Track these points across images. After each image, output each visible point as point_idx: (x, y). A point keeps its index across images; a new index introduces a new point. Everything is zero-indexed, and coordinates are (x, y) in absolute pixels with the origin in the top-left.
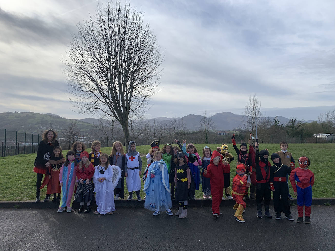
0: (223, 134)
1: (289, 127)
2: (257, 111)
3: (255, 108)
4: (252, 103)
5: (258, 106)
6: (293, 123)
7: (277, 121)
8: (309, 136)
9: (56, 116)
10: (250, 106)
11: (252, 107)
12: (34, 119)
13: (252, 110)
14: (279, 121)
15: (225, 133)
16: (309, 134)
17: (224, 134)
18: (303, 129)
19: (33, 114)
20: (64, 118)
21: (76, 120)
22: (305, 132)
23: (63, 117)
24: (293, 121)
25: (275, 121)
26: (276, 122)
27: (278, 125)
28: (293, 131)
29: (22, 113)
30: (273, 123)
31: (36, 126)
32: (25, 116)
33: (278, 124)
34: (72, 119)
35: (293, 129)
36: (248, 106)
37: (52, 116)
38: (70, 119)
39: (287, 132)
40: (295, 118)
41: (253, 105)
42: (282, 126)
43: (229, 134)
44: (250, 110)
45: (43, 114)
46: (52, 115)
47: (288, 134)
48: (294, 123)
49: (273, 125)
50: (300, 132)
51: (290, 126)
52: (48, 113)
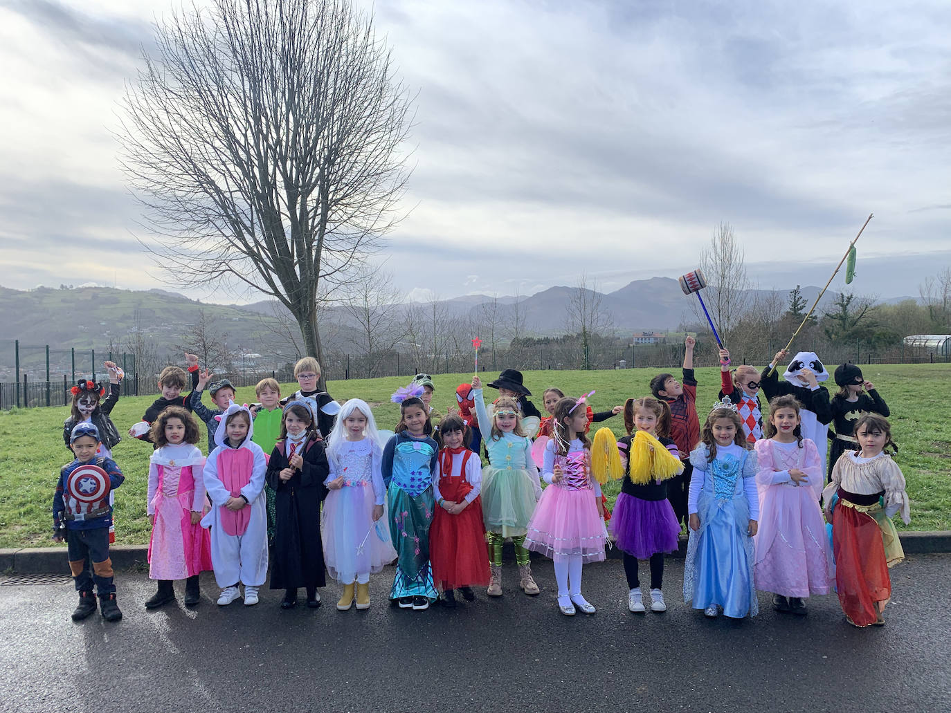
0: (647, 341)
1: (832, 317)
2: (733, 272)
3: (726, 263)
4: (719, 250)
5: (737, 260)
6: (844, 307)
7: (798, 300)
8: (891, 343)
9: (177, 297)
10: (713, 257)
11: (719, 262)
12: (113, 306)
13: (720, 270)
14: (805, 301)
15: (656, 339)
16: (890, 337)
17: (652, 341)
18: (874, 324)
19: (112, 293)
20: (198, 302)
21: (233, 307)
22: (877, 331)
23: (196, 300)
24: (845, 299)
25: (793, 301)
26: (795, 305)
27: (802, 312)
28: (844, 330)
29: (81, 290)
30: (788, 307)
31: (120, 325)
32: (90, 298)
33: (801, 308)
34: (221, 304)
35: (844, 322)
36: (708, 258)
37: (164, 296)
38: (215, 305)
39: (827, 332)
40: (851, 292)
41: (722, 256)
42: (814, 315)
43: (667, 341)
44: (711, 270)
45: (139, 292)
46: (166, 294)
47: (830, 337)
48: (847, 304)
49: (788, 313)
50: (864, 332)
51: (836, 315)
52: (152, 290)
